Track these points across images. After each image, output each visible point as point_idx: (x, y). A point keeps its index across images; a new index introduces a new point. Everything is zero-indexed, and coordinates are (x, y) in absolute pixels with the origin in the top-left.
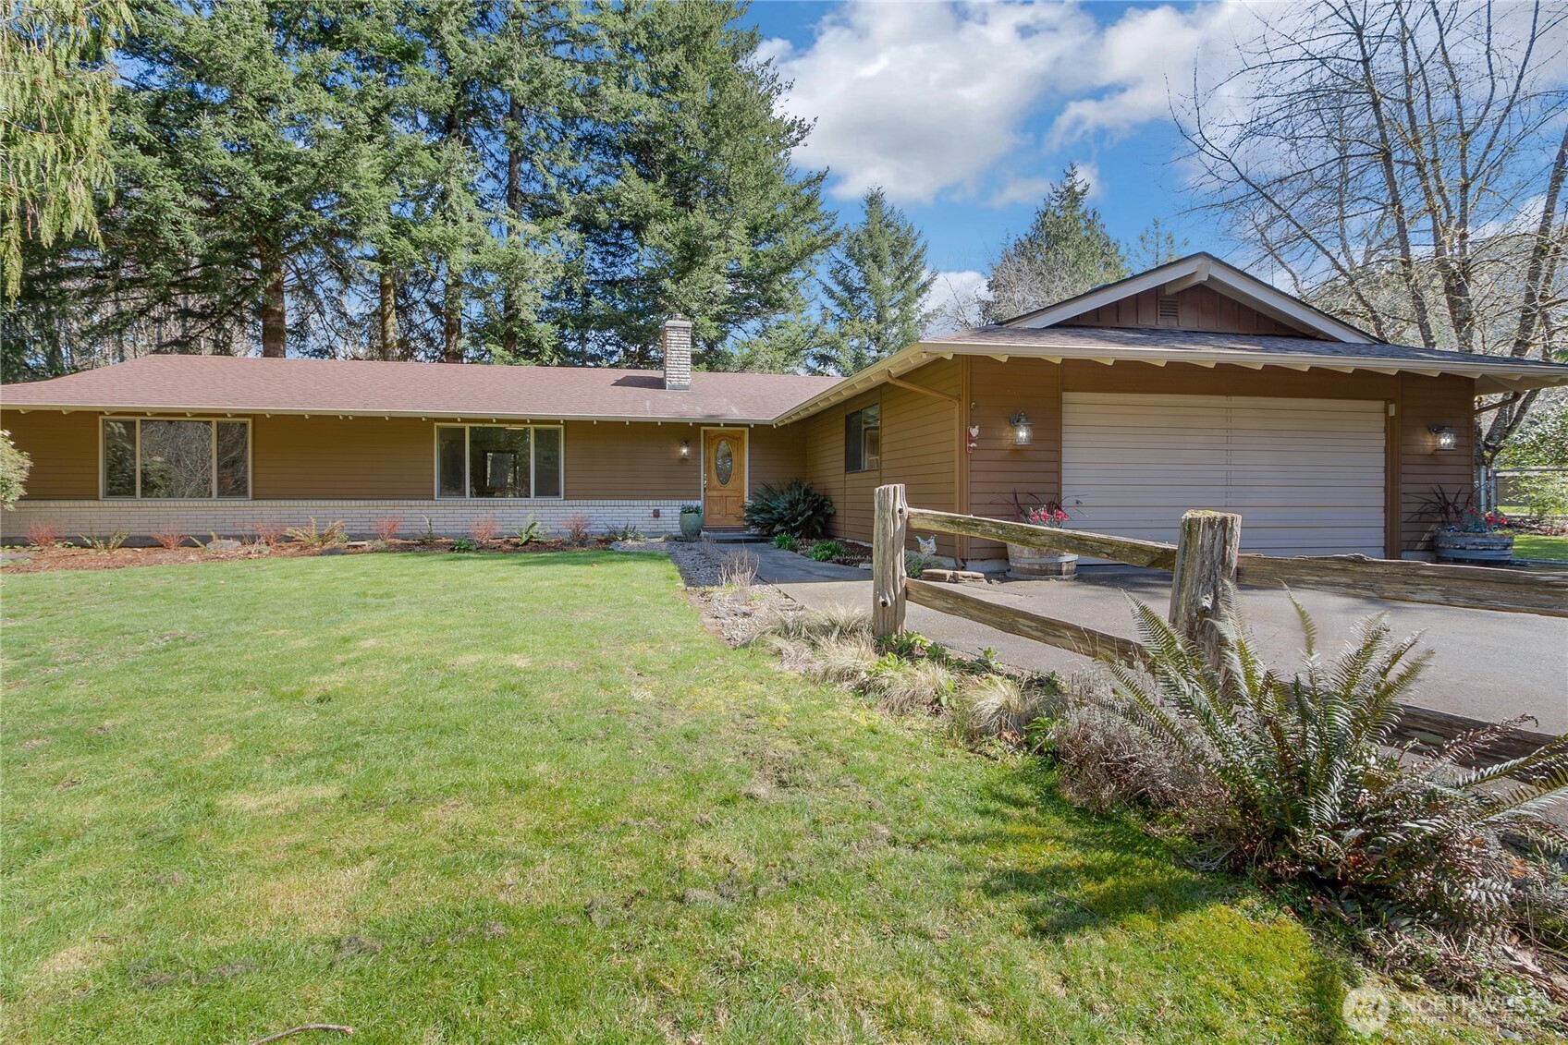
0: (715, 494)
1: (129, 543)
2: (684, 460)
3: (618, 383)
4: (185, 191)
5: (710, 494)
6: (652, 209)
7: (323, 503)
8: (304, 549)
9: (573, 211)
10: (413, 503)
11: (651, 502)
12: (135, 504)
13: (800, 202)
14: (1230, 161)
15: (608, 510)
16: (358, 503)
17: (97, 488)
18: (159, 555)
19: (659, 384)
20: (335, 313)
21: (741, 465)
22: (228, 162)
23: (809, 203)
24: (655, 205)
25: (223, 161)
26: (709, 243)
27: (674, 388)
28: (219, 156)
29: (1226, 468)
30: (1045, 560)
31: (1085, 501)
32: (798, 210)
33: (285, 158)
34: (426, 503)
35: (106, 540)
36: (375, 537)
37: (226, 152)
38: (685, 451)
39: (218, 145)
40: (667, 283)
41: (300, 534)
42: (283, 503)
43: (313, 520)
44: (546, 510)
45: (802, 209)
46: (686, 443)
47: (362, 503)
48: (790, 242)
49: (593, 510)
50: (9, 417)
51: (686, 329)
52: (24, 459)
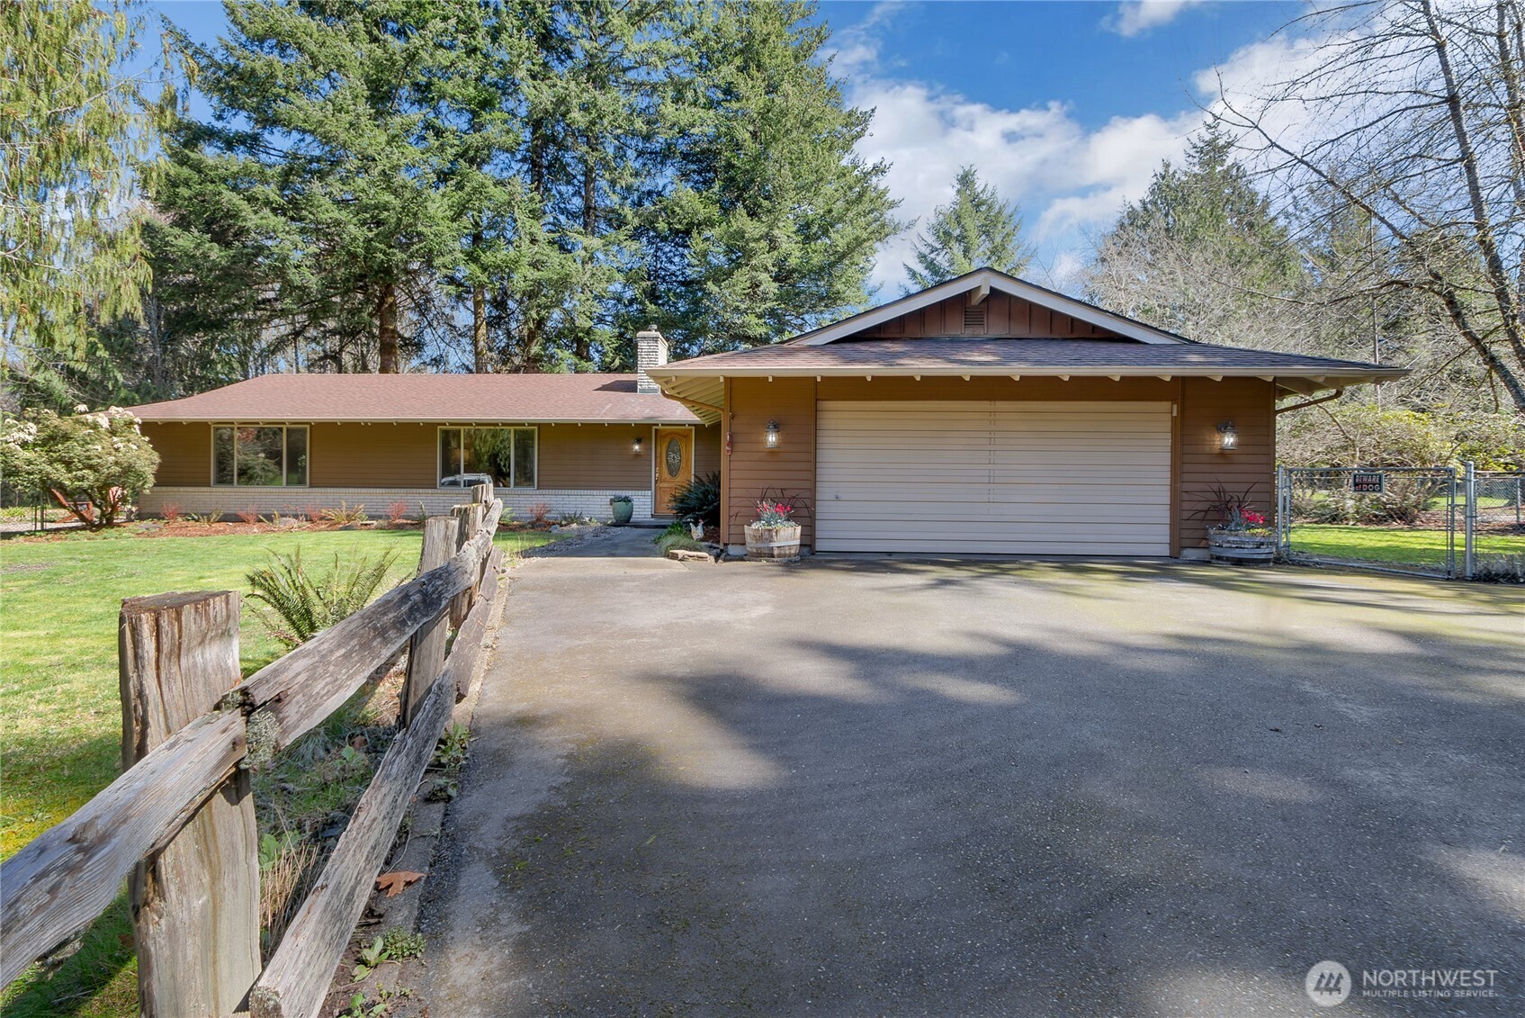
0: (666, 485)
1: (225, 519)
2: (637, 455)
3: (604, 388)
5: (661, 485)
6: (700, 217)
7: (356, 490)
8: (333, 525)
9: (636, 222)
10: (421, 491)
11: (608, 492)
12: (232, 490)
13: (852, 196)
14: (1256, 127)
15: (572, 498)
16: (381, 490)
17: (209, 478)
18: (240, 527)
19: (631, 387)
20: (446, 326)
21: (688, 460)
22: (336, 215)
23: (861, 195)
24: (702, 213)
25: (331, 215)
26: (752, 245)
27: (643, 391)
28: (329, 212)
29: (991, 467)
30: (759, 545)
31: (842, 496)
32: (850, 203)
34: (430, 491)
35: (208, 515)
36: (380, 517)
37: (334, 208)
38: (637, 447)
39: (327, 202)
40: (710, 286)
41: (331, 514)
42: (329, 490)
43: (344, 504)
44: (522, 498)
45: (853, 202)
46: (639, 441)
47: (384, 490)
48: (840, 237)
49: (559, 498)
50: (147, 428)
51: (655, 339)
52: (156, 457)
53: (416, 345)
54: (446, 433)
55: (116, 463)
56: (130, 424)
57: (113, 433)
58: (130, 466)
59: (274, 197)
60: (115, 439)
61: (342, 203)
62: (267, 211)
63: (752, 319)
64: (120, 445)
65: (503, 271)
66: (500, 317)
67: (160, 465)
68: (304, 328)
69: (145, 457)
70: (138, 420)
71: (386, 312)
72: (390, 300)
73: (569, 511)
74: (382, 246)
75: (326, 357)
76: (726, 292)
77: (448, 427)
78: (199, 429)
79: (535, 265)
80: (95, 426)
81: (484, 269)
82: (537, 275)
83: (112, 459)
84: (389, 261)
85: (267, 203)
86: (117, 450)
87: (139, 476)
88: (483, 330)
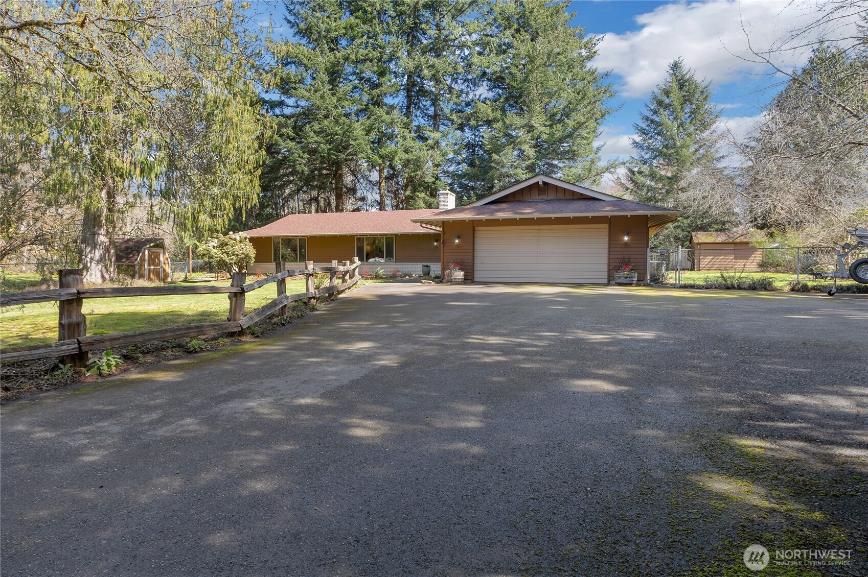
2: (436, 247)
4: (303, 152)
14: (768, 62)
15: (409, 266)
17: (272, 259)
31: (483, 262)
33: (332, 134)
37: (315, 136)
39: (312, 133)
44: (388, 266)
46: (437, 241)
49: (404, 266)
50: (252, 240)
51: (447, 194)
52: (254, 251)
53: (353, 190)
54: (359, 239)
55: (243, 253)
56: (246, 238)
57: (240, 242)
58: (247, 254)
59: (291, 133)
60: (242, 244)
61: (317, 133)
62: (288, 141)
63: (519, 171)
64: (243, 247)
65: (391, 157)
66: (394, 174)
67: (256, 254)
68: (302, 187)
69: (251, 251)
70: (248, 237)
71: (339, 177)
72: (340, 172)
73: (406, 271)
74: (335, 152)
75: (311, 200)
76: (503, 158)
77: (359, 237)
78: (268, 239)
79: (406, 151)
80: (235, 240)
81: (381, 157)
82: (407, 156)
83: (241, 252)
84: (338, 158)
85: (288, 136)
86: (243, 248)
87: (250, 258)
88: (383, 184)
